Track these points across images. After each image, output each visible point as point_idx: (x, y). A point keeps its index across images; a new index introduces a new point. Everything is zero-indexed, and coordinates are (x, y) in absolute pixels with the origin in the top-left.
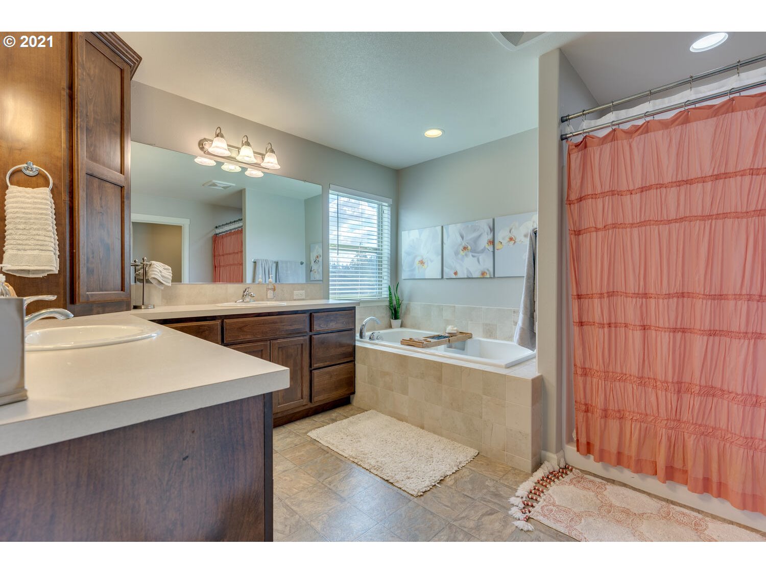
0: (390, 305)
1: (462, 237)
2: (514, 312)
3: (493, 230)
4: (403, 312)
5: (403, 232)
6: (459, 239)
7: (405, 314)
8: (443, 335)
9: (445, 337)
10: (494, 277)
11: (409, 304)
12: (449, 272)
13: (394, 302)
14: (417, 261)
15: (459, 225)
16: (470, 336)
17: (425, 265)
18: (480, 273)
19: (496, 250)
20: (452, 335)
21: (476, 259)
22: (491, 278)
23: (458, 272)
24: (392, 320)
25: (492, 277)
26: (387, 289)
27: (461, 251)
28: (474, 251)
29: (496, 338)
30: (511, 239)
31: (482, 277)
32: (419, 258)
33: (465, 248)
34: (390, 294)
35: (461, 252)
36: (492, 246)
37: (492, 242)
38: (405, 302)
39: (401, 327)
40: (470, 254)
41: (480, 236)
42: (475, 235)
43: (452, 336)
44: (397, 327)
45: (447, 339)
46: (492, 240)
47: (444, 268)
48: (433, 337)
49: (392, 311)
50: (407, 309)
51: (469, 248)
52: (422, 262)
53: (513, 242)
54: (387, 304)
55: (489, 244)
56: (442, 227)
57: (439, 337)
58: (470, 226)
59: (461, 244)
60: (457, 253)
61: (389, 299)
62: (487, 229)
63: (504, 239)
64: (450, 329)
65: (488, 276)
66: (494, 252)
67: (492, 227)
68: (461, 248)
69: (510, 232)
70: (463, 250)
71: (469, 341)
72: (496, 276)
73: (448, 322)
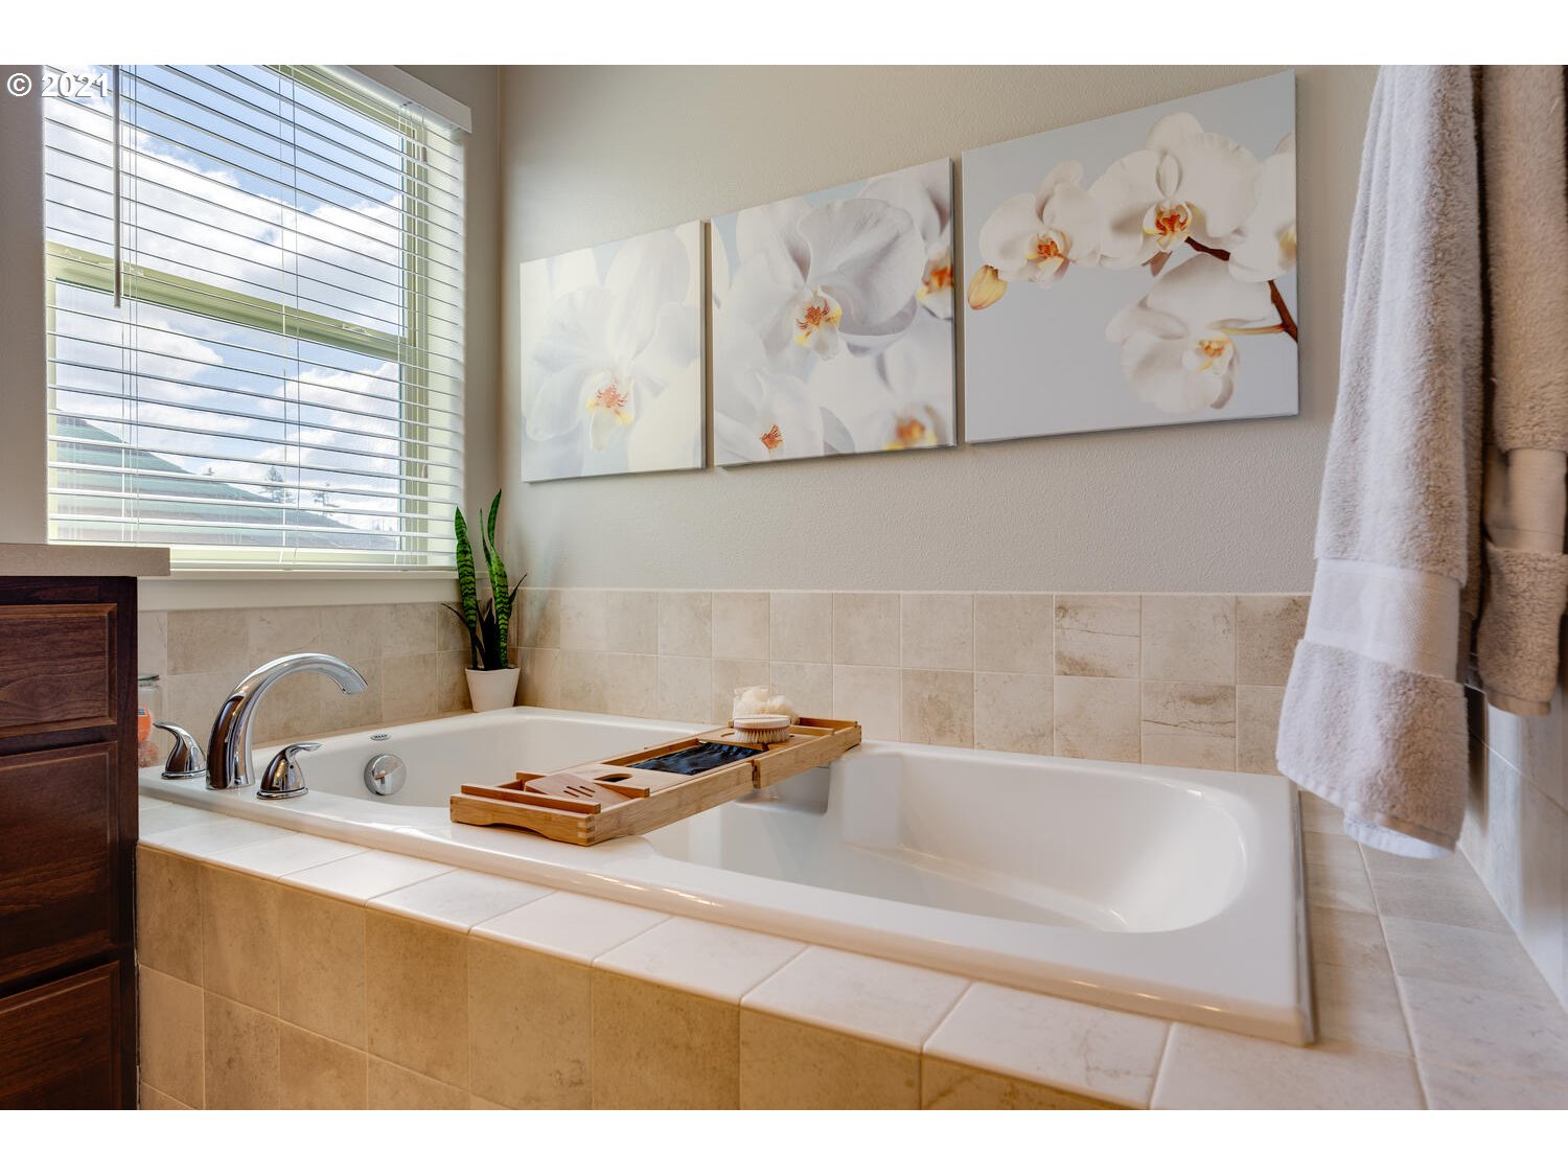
0: (461, 605)
1: (802, 264)
2: (1062, 609)
3: (951, 213)
4: (527, 633)
5: (524, 267)
6: (789, 269)
7: (538, 640)
8: (716, 738)
9: (728, 753)
10: (957, 443)
11: (551, 595)
12: (737, 438)
13: (485, 592)
14: (588, 396)
15: (784, 208)
16: (848, 737)
17: (628, 412)
18: (892, 425)
19: (968, 313)
20: (764, 739)
21: (868, 361)
22: (943, 448)
23: (782, 430)
24: (472, 675)
25: (951, 442)
26: (449, 529)
27: (795, 326)
28: (859, 325)
29: (967, 740)
30: (1045, 250)
31: (899, 447)
32: (598, 381)
33: (815, 315)
34: (464, 548)
35: (798, 335)
36: (947, 292)
37: (950, 275)
38: (534, 590)
39: (516, 704)
40: (841, 341)
41: (886, 251)
42: (866, 244)
43: (766, 748)
44: (497, 706)
45: (742, 763)
46: (948, 264)
47: (718, 417)
48: (661, 760)
49: (473, 631)
50: (547, 620)
51: (836, 310)
52: (612, 399)
53: (1057, 262)
54: (449, 595)
55: (935, 282)
56: (706, 227)
57: (698, 755)
58: (838, 204)
59: (794, 300)
60: (774, 342)
61: (455, 575)
62: (924, 212)
63: (1007, 251)
64: (751, 707)
65: (930, 441)
66: (957, 321)
67: (947, 207)
68: (799, 314)
69: (1040, 215)
70: (804, 326)
71: (849, 767)
72: (969, 437)
73: (734, 674)
